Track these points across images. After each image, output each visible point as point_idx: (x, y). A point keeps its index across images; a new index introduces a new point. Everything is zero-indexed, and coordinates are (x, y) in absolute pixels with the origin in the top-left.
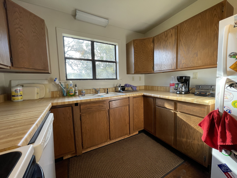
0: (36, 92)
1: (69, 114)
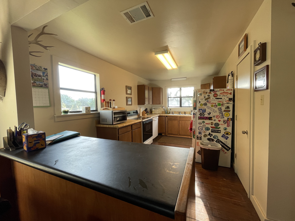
0: (158, 111)
1: (164, 119)
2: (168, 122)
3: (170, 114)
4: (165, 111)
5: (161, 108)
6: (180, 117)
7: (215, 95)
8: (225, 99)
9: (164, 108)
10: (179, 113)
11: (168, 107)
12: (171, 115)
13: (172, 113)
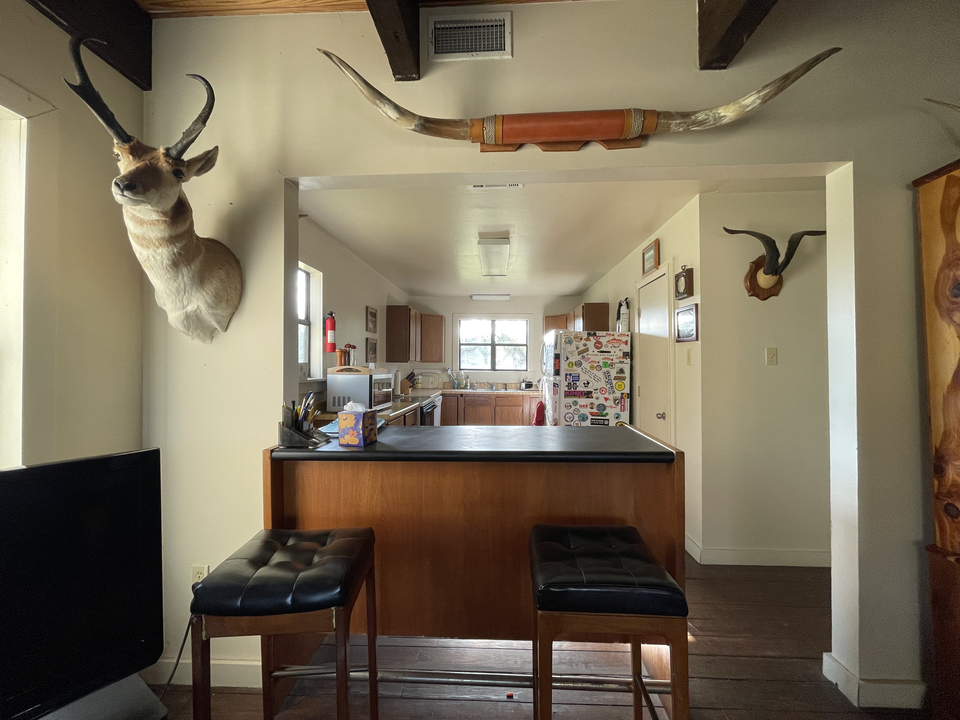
0: (431, 381)
1: (455, 404)
3: (467, 388)
4: (454, 382)
5: (440, 372)
6: (498, 396)
7: (598, 345)
8: (616, 353)
9: (449, 372)
10: (491, 386)
11: (460, 370)
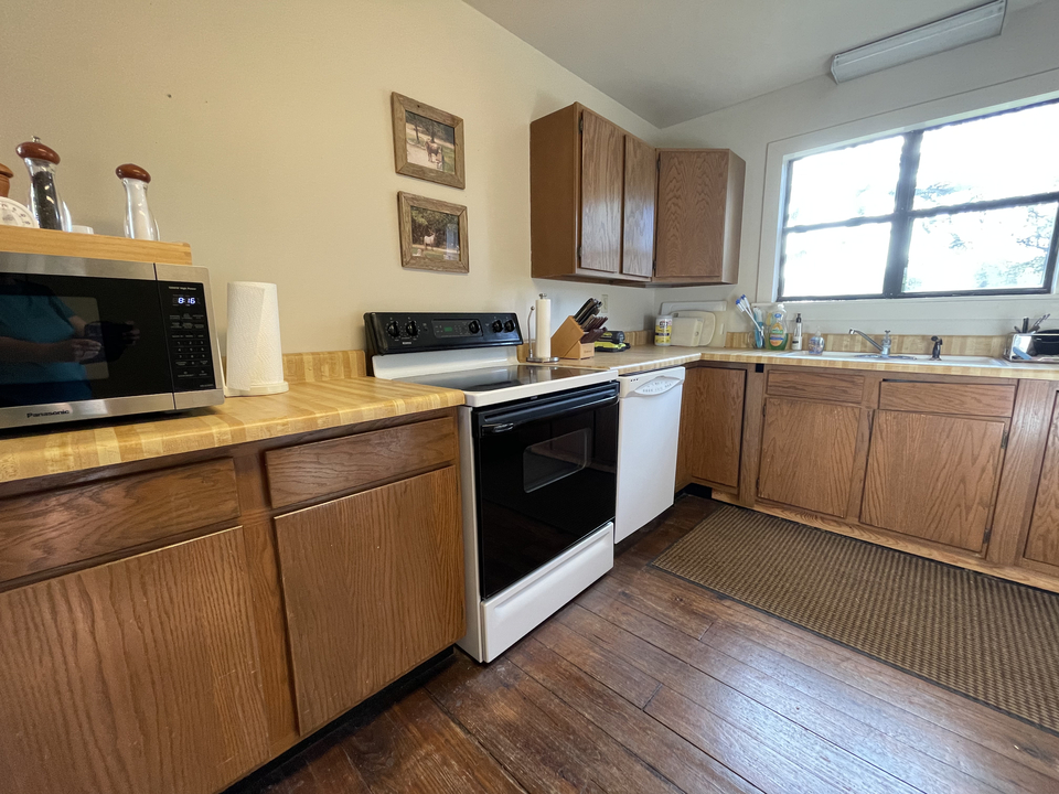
0: (695, 330)
1: (736, 390)
2: (771, 410)
3: (791, 350)
4: (753, 333)
5: (721, 307)
6: (888, 378)
9: (743, 306)
10: (876, 345)
11: (780, 299)
12: (796, 356)
13: (810, 345)
